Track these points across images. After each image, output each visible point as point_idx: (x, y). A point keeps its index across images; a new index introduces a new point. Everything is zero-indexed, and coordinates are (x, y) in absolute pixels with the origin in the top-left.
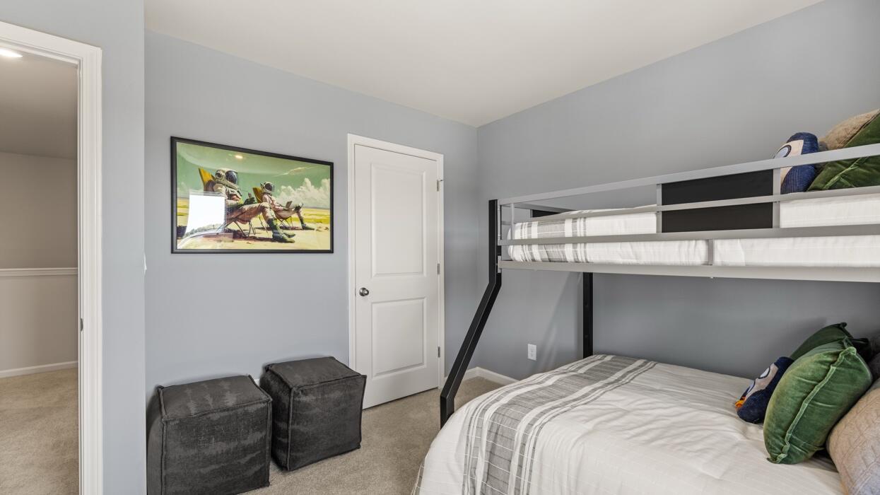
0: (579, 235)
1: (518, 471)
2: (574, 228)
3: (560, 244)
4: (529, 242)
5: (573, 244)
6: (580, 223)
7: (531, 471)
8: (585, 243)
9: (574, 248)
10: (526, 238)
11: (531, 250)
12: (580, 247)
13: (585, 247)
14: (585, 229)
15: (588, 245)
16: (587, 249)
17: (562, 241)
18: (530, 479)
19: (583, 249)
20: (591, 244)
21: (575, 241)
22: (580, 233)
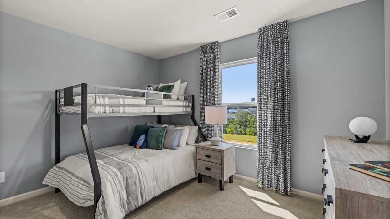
0: (125, 104)
1: (139, 183)
2: (124, 101)
3: (118, 106)
4: (104, 105)
5: (123, 106)
6: (125, 100)
7: (143, 179)
8: (127, 107)
9: (124, 108)
10: (103, 103)
11: (105, 108)
12: (126, 108)
13: (127, 108)
14: (127, 102)
15: (128, 107)
16: (128, 109)
17: (119, 105)
18: (143, 182)
19: (126, 109)
20: (129, 107)
21: (124, 105)
22: (126, 103)
